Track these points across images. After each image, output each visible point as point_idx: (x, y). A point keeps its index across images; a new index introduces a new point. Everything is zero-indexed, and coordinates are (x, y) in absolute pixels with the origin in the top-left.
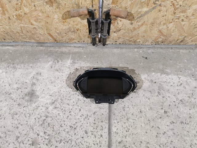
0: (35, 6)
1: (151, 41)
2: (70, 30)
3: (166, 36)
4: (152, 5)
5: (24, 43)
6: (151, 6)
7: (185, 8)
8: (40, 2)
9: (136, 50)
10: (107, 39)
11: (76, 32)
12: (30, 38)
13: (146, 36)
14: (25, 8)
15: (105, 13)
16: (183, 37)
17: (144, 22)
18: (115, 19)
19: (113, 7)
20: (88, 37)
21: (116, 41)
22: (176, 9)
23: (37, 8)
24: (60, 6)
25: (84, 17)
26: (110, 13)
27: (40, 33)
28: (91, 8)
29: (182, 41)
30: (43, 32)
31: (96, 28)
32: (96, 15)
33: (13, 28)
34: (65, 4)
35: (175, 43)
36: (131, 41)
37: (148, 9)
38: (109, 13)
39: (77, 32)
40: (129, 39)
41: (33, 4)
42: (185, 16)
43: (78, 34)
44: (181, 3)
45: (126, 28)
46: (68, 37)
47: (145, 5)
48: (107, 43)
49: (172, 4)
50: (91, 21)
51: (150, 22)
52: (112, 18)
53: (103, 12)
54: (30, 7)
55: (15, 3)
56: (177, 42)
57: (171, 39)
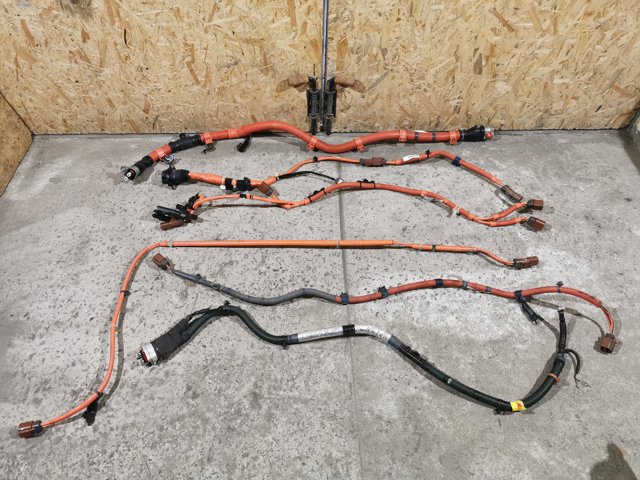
0: (246, 75)
2: (282, 109)
3: (413, 116)
4: (382, 70)
7: (422, 73)
11: (290, 112)
13: (385, 117)
14: (233, 78)
15: (329, 83)
16: (436, 117)
17: (379, 94)
18: (342, 91)
19: (338, 74)
20: (306, 121)
21: (345, 126)
22: (411, 75)
23: (248, 78)
24: (277, 75)
25: (304, 88)
27: (242, 115)
28: (312, 75)
29: (437, 125)
30: (245, 114)
32: (318, 85)
33: (207, 108)
34: (283, 72)
37: (379, 76)
38: (334, 81)
40: (363, 122)
42: (427, 85)
43: (292, 115)
45: (357, 104)
47: (375, 71)
48: (333, 130)
49: (405, 69)
50: (312, 92)
51: (386, 94)
52: (338, 89)
53: (326, 81)
54: (241, 76)
57: (420, 121)
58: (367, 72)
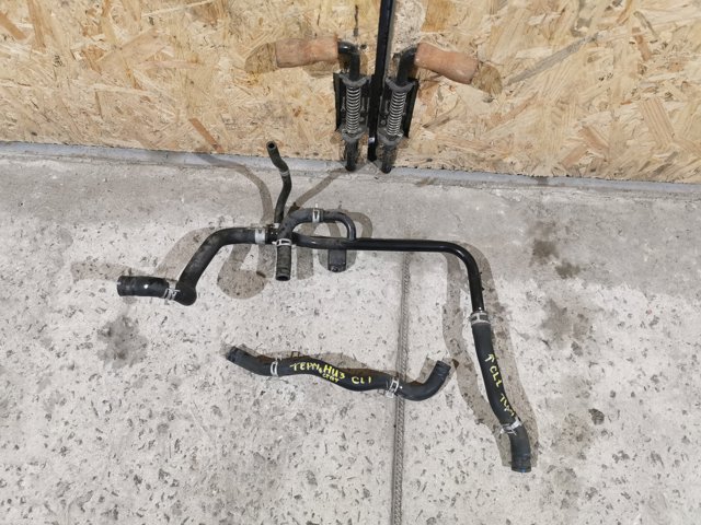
0: (151, 21)
1: (554, 163)
2: (270, 113)
3: (608, 149)
4: (563, 37)
5: (104, 151)
6: (563, 42)
7: (679, 54)
8: (170, 10)
9: (498, 192)
10: (399, 151)
11: (289, 119)
12: (127, 132)
13: (536, 147)
14: (116, 28)
15: (398, 60)
16: (668, 155)
17: (535, 95)
18: (433, 82)
19: (428, 38)
20: (333, 140)
21: (428, 157)
22: (647, 56)
23: (160, 31)
24: (242, 28)
25: (324, 70)
26: (417, 60)
27: (165, 116)
28: (350, 39)
29: (661, 170)
30: (175, 116)
31: (363, 109)
32: (365, 64)
33: (69, 96)
34: (261, 21)
35: (638, 176)
36: (483, 160)
37: (550, 50)
38: (413, 57)
39: (294, 119)
40: (476, 153)
41: (145, 15)
42: (679, 83)
43: (296, 127)
44: (666, 36)
45: (470, 114)
46: (261, 138)
47: (541, 36)
48: (397, 163)
49: (635, 38)
50: (347, 81)
51: (554, 97)
52: (422, 78)
53: (392, 56)
54: (136, 23)
55: (85, 8)
56: (646, 170)
57: (623, 159)
58: (516, 41)
